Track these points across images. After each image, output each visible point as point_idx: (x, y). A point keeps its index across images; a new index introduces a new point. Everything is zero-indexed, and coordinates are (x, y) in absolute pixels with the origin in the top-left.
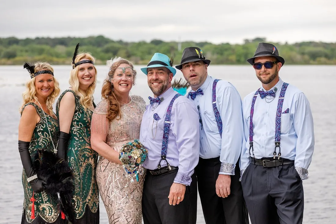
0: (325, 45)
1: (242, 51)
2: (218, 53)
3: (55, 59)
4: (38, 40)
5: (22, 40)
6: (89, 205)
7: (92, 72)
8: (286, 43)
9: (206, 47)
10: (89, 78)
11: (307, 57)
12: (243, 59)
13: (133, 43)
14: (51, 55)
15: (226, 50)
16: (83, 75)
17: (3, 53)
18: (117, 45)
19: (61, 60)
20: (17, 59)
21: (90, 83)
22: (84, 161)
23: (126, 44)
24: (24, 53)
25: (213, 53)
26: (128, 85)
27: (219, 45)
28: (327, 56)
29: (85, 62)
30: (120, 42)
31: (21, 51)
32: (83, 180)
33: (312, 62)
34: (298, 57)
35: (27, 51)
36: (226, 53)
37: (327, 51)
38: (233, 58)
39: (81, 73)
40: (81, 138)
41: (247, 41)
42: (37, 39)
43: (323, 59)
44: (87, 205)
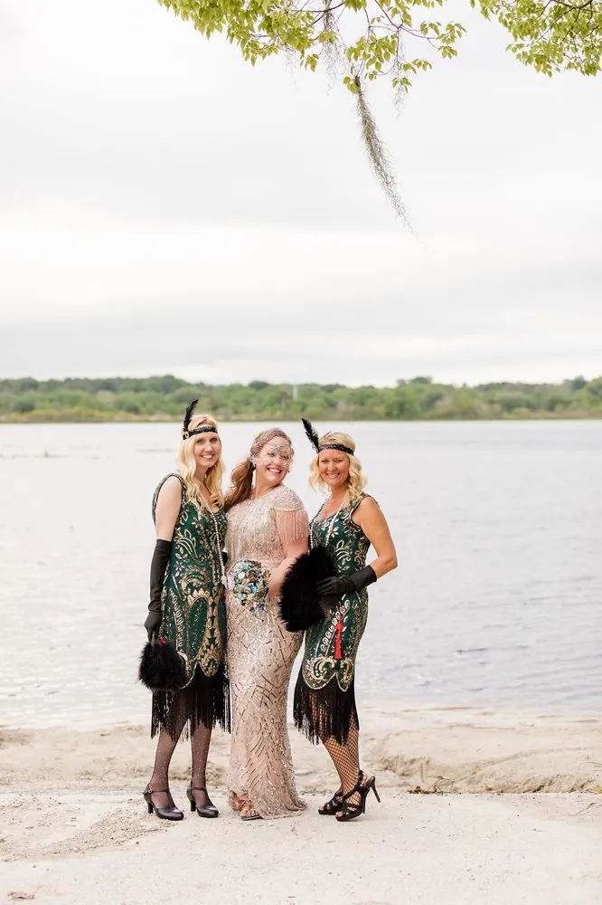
0: (528, 388)
1: (395, 399)
2: (356, 403)
3: (97, 413)
4: (70, 383)
5: (43, 383)
6: (202, 665)
7: (216, 445)
8: (465, 385)
9: (336, 392)
10: (210, 457)
11: (497, 407)
12: (395, 412)
13: (222, 387)
14: (92, 407)
15: (369, 397)
16: (203, 451)
17: (12, 405)
18: (195, 391)
19: (106, 415)
20: (35, 412)
21: (211, 464)
22: (191, 594)
23: (211, 388)
24: (47, 404)
25: (349, 402)
26: (280, 472)
27: (357, 389)
28: (530, 406)
29: (206, 430)
30: (201, 385)
31: (43, 400)
32: (191, 624)
33: (505, 415)
34: (485, 408)
35: (51, 401)
36: (369, 402)
37: (530, 397)
38: (381, 409)
39: (199, 448)
40: (186, 555)
41: (402, 383)
42: (68, 380)
43: (524, 411)
44: (198, 665)
